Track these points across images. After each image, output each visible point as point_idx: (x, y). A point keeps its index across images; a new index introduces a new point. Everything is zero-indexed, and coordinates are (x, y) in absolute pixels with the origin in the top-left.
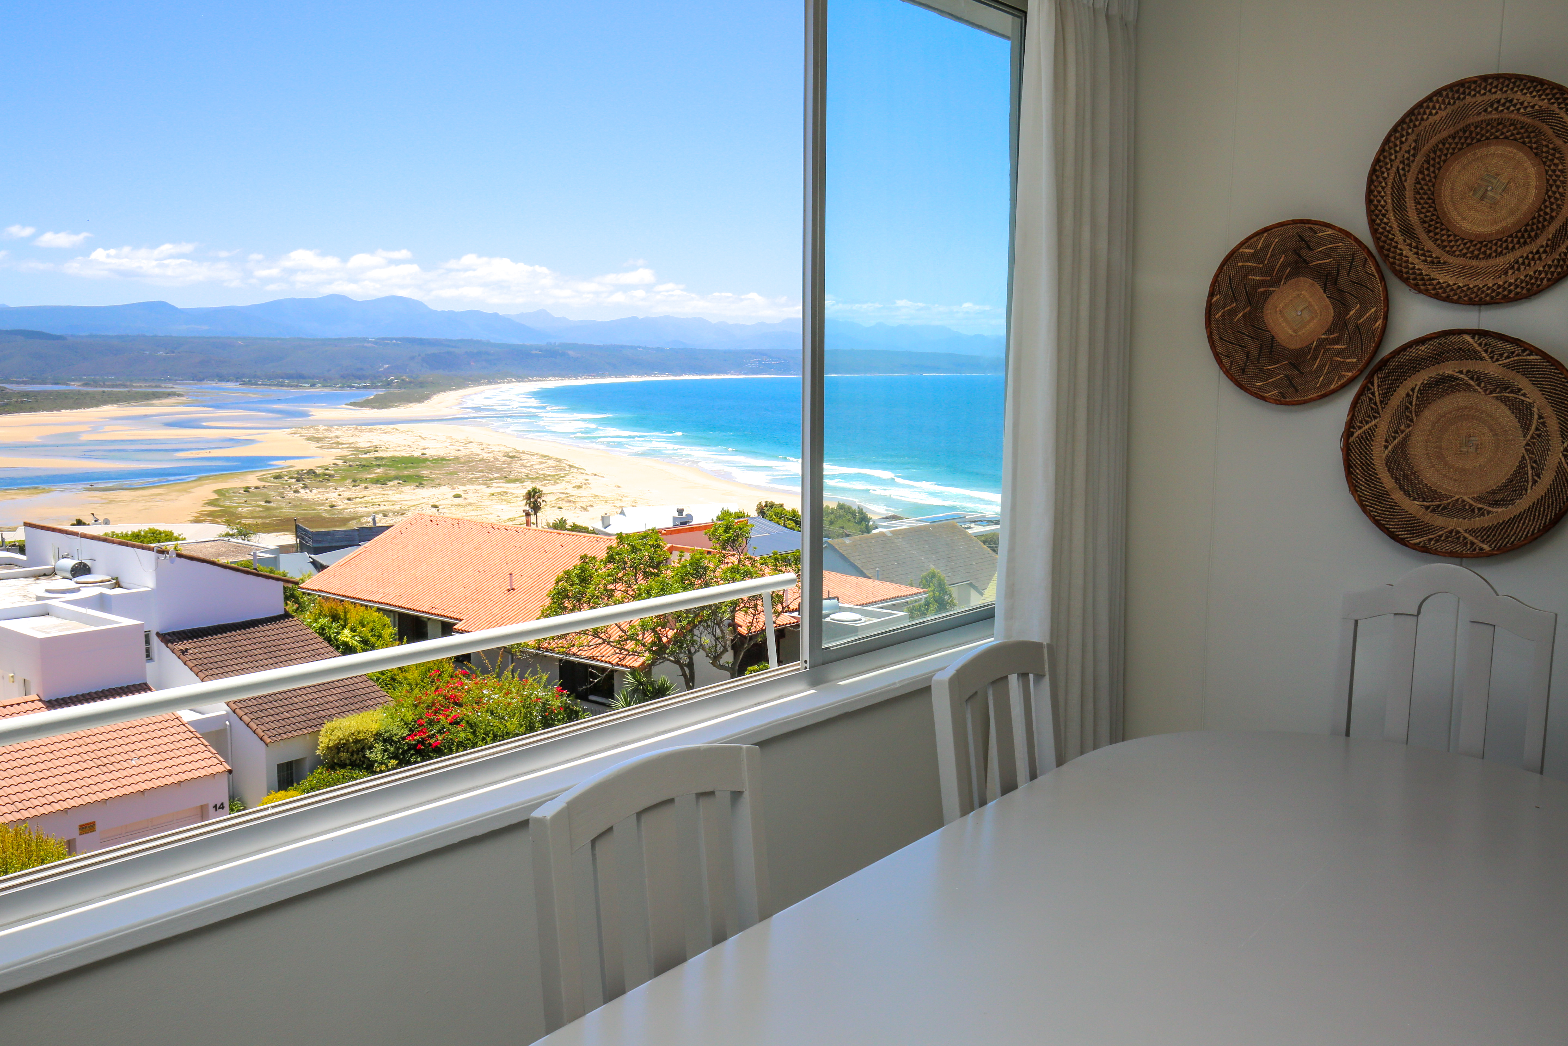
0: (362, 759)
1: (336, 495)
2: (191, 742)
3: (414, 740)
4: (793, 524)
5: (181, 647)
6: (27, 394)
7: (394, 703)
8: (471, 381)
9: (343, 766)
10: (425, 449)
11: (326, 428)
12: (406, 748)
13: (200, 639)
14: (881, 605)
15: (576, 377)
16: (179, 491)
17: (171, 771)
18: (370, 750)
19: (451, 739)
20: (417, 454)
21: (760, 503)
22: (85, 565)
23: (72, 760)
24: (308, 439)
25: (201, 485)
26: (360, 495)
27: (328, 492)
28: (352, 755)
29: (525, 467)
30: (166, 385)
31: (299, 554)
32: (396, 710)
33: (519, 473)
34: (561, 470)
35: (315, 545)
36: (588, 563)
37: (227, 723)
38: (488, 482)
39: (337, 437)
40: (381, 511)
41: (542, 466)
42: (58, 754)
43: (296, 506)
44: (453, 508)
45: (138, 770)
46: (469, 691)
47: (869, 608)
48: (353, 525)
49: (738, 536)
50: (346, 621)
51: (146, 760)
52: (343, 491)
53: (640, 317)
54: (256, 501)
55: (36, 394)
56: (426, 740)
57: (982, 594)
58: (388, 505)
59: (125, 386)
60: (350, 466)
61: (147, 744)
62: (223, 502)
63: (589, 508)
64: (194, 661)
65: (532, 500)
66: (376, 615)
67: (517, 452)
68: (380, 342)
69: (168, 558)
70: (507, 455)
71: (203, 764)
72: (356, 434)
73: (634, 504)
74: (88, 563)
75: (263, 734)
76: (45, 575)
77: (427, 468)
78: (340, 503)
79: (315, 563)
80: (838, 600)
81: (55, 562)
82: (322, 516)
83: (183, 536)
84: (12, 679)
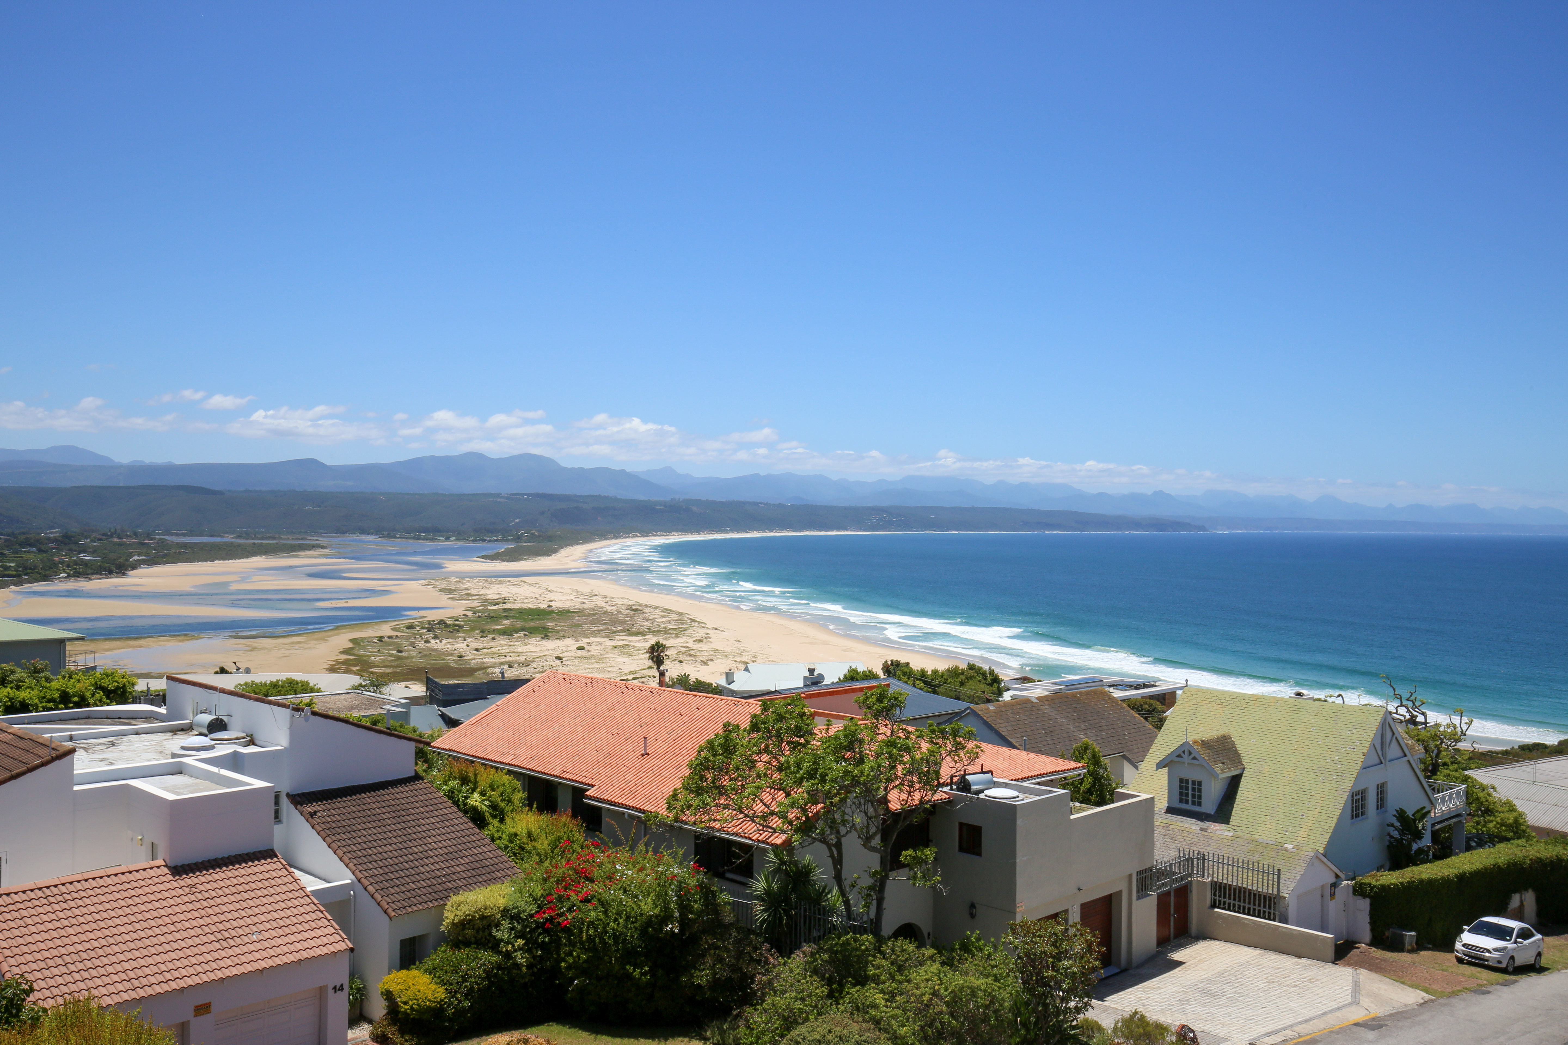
0: (488, 937)
1: (464, 645)
2: (314, 916)
3: (542, 918)
4: (922, 684)
5: (309, 809)
6: (184, 546)
7: (523, 876)
8: (598, 535)
9: (467, 944)
10: (551, 601)
11: (458, 579)
12: (534, 926)
13: (330, 801)
14: (1037, 780)
15: (699, 532)
16: (317, 639)
17: (292, 948)
18: (496, 928)
19: (582, 919)
20: (543, 606)
21: (886, 662)
22: (222, 721)
23: (192, 932)
24: (441, 591)
25: (338, 634)
26: (487, 645)
27: (457, 643)
28: (478, 932)
29: (647, 620)
30: (312, 538)
31: (428, 707)
32: (525, 884)
33: (641, 626)
34: (682, 624)
35: (445, 698)
36: (731, 732)
37: (352, 892)
38: (610, 635)
39: (468, 589)
40: (506, 662)
41: (664, 620)
42: (179, 926)
43: (426, 656)
44: (577, 661)
45: (259, 946)
46: (601, 865)
47: (1025, 784)
48: (480, 678)
49: (892, 706)
50: (476, 783)
51: (267, 935)
52: (471, 641)
53: (762, 475)
54: (389, 650)
55: (192, 546)
56: (555, 919)
57: (1137, 768)
58: (514, 657)
59: (273, 538)
60: (479, 617)
61: (269, 917)
62: (358, 650)
63: (709, 663)
64: (322, 825)
65: (656, 654)
66: (506, 779)
67: (640, 605)
68: (512, 497)
69: (302, 716)
70: (630, 608)
71: (325, 940)
72: (486, 585)
73: (754, 659)
74: (225, 719)
75: (387, 906)
76: (182, 730)
77: (553, 620)
78: (468, 653)
79: (443, 716)
80: (992, 774)
81: (194, 717)
82: (450, 666)
83: (319, 686)
84: (140, 842)
